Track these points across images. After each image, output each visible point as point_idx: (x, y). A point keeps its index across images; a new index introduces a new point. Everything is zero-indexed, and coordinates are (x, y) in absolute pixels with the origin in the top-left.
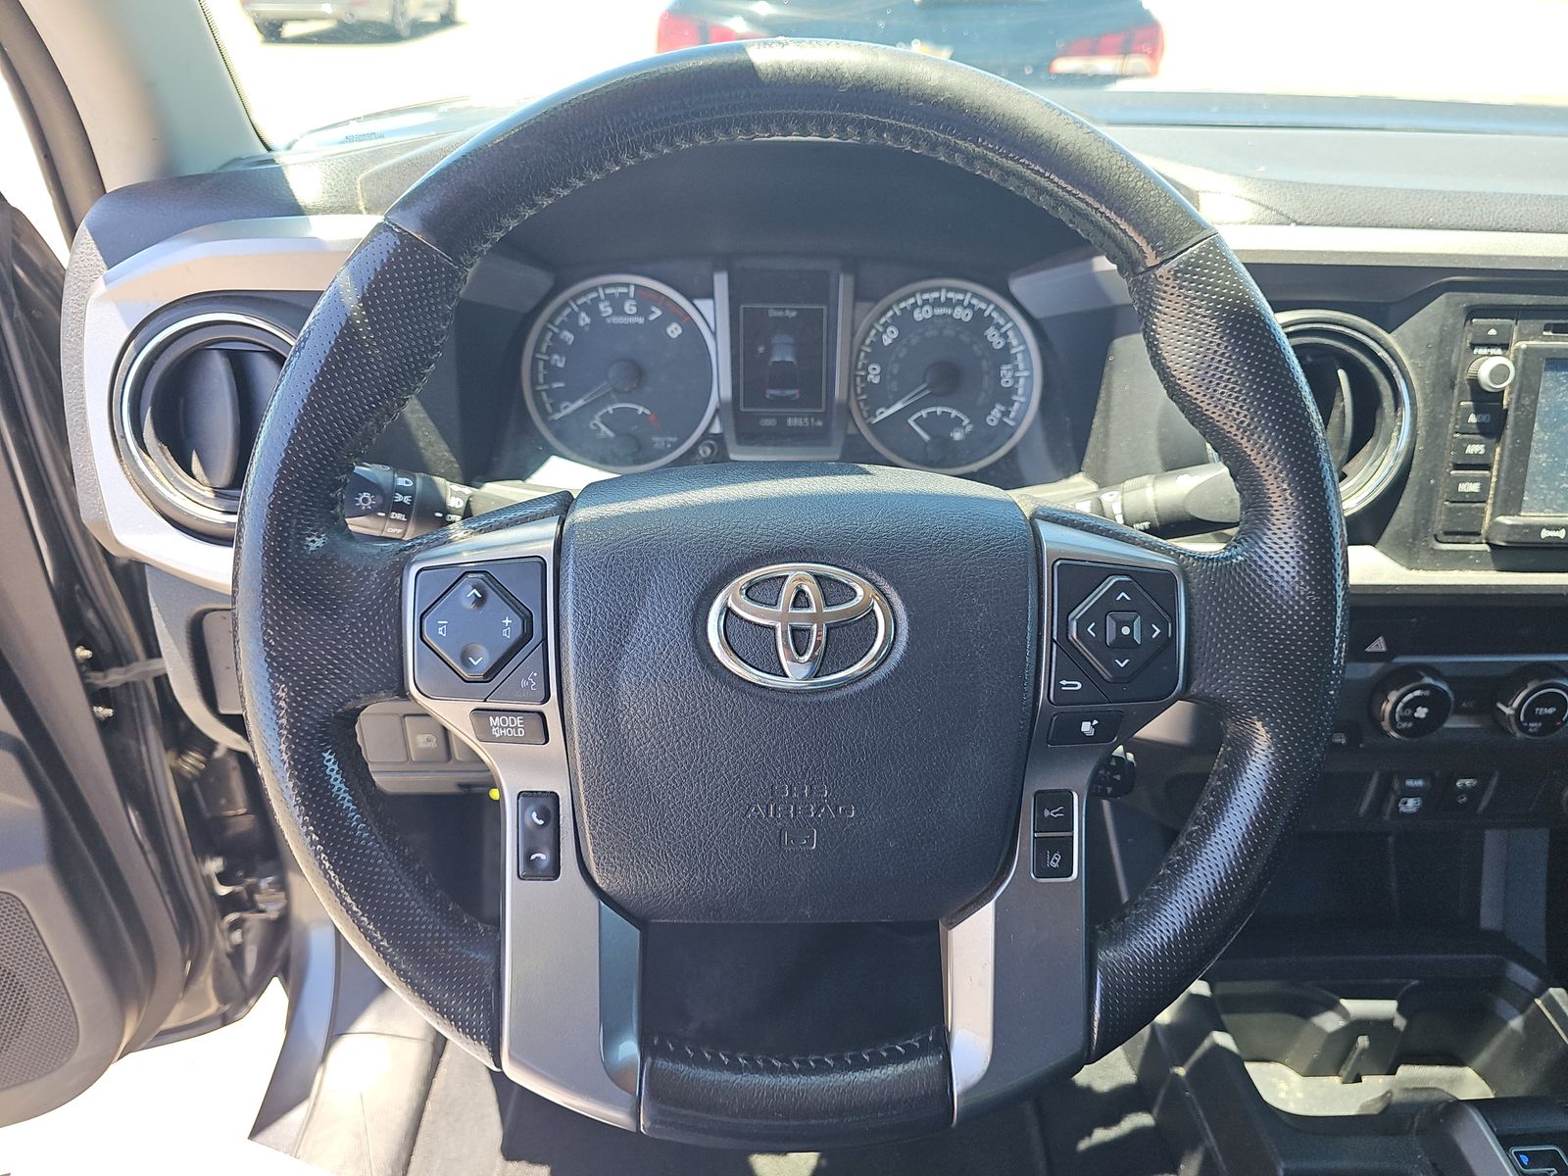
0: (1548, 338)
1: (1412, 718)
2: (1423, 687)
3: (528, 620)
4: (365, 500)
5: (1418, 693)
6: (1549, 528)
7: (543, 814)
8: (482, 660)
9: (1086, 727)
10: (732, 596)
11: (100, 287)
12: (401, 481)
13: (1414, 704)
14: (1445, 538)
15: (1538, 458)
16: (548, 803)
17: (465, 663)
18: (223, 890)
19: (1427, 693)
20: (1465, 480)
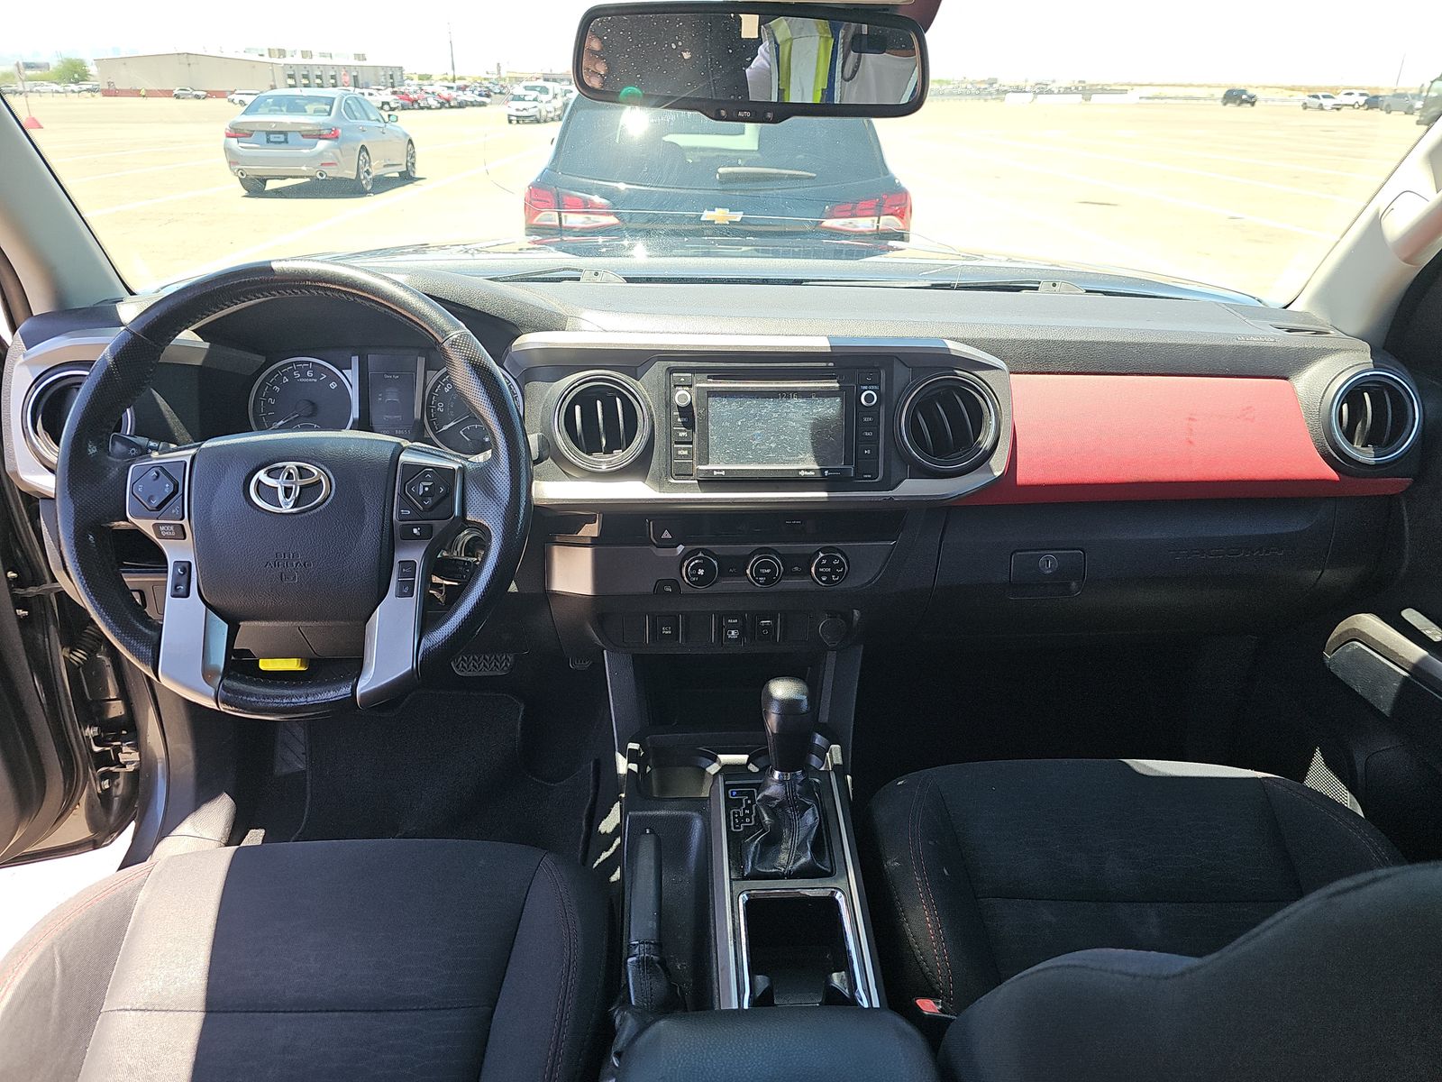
0: (710, 382)
1: (696, 575)
2: (699, 558)
3: (176, 486)
4: (133, 452)
5: (697, 561)
6: (717, 470)
7: (184, 570)
8: (155, 502)
9: (415, 531)
10: (261, 475)
11: (21, 359)
12: (152, 444)
13: (696, 567)
14: (676, 477)
15: (713, 439)
16: (186, 565)
17: (149, 501)
18: (96, 749)
19: (701, 561)
20: (681, 449)
